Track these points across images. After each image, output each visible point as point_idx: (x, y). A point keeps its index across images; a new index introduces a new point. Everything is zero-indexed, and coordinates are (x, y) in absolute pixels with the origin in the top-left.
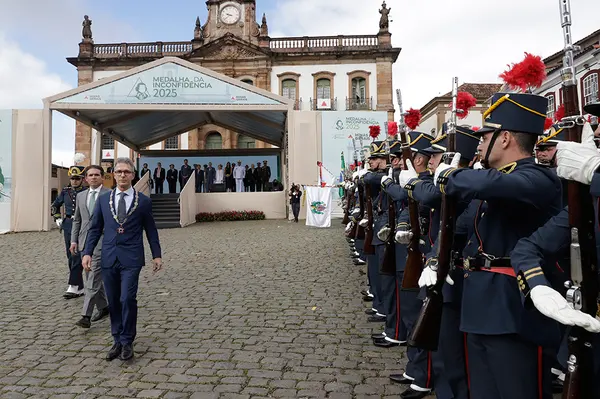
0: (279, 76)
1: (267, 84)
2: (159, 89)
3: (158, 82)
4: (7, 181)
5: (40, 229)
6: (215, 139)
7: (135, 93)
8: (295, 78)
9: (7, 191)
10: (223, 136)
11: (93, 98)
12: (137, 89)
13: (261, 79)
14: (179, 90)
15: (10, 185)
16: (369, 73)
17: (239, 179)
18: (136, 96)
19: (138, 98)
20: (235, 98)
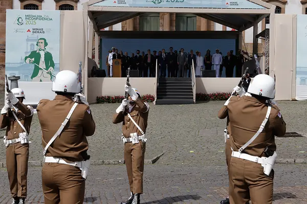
4: (57, 66)
11: (120, 2)
15: (58, 69)
17: (217, 65)
18: (153, 1)
19: (154, 3)
20: (229, 4)
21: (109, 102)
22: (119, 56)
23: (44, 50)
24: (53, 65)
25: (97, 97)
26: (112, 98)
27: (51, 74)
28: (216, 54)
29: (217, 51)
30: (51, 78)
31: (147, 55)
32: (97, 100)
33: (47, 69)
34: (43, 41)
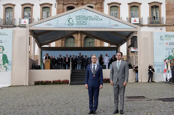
0: (108, 4)
1: (101, 9)
2: (78, 21)
3: (78, 17)
4: (10, 62)
5: (25, 85)
6: (71, 40)
7: (67, 23)
8: (118, 6)
9: (9, 67)
10: (76, 39)
11: (48, 25)
12: (69, 21)
13: (98, 6)
14: (88, 21)
15: (11, 64)
16: (161, 3)
17: (106, 63)
18: (68, 24)
19: (69, 25)
20: (113, 25)
21: (42, 85)
22: (49, 58)
23: (2, 53)
24: (7, 62)
25: (35, 81)
26: (44, 82)
27: (6, 67)
28: (106, 57)
29: (106, 55)
30: (6, 70)
31: (66, 57)
32: (35, 83)
33: (4, 64)
34: (2, 47)
